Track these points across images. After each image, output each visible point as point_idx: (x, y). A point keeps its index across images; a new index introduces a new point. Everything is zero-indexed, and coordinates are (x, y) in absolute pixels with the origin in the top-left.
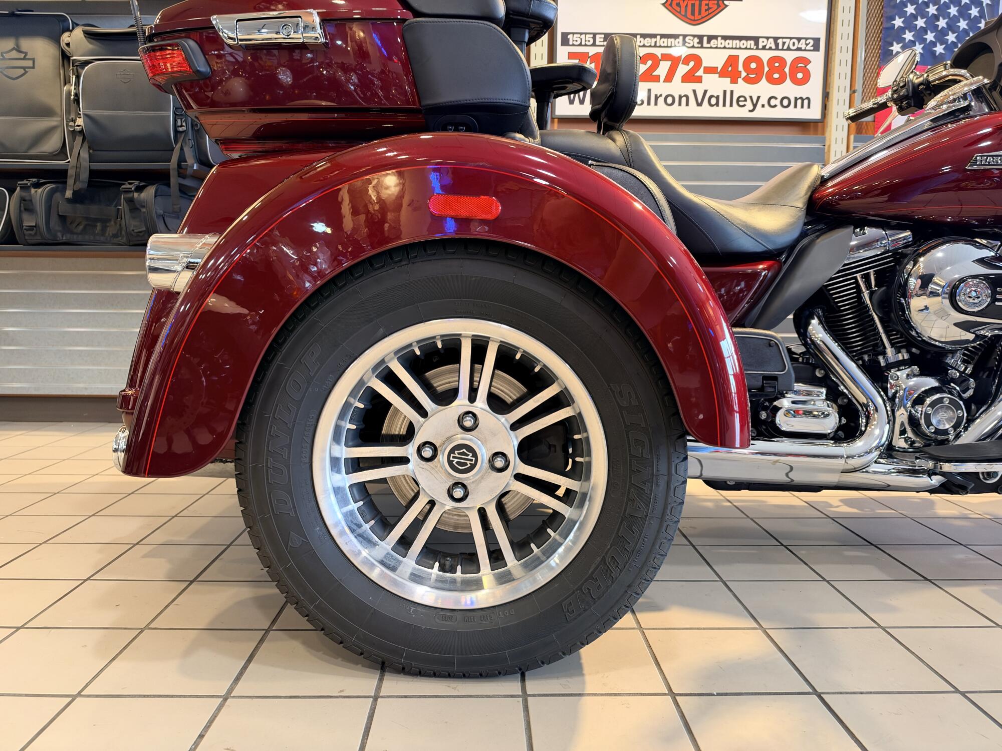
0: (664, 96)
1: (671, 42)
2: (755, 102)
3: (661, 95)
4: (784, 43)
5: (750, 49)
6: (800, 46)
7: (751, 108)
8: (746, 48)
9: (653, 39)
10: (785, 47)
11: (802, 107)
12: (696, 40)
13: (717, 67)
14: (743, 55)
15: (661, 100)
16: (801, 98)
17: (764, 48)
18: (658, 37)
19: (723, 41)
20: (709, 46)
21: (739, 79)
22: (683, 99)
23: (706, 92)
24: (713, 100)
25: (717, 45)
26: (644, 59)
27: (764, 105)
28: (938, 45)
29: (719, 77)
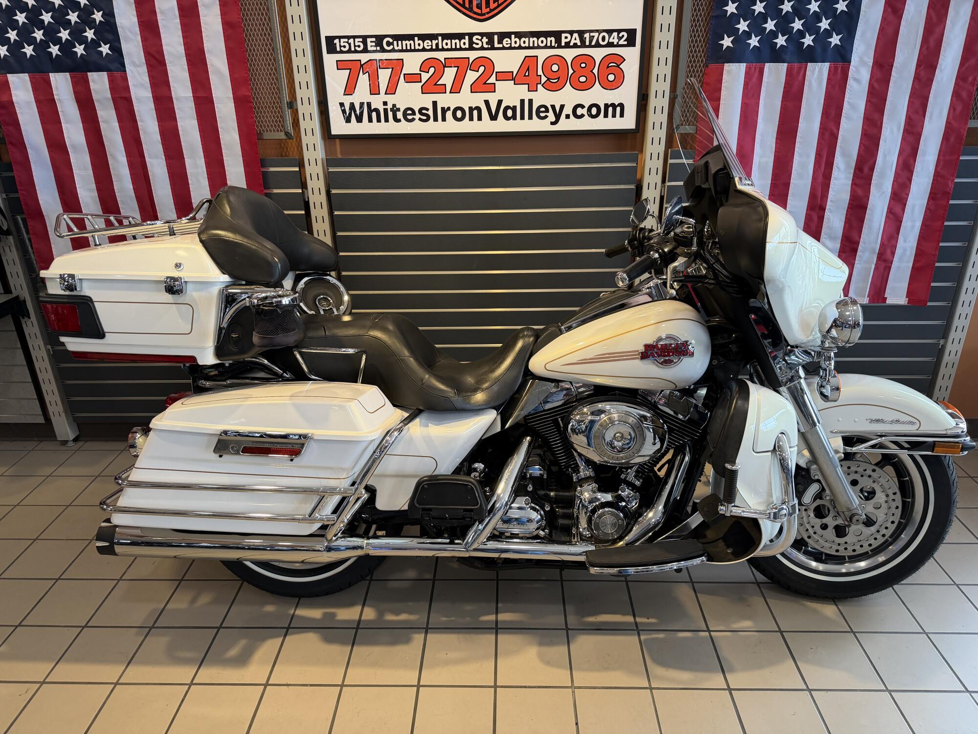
0: (452, 109)
1: (456, 43)
2: (558, 112)
3: (449, 109)
4: (591, 38)
5: (551, 47)
6: (611, 41)
7: (553, 119)
8: (546, 47)
9: (433, 41)
10: (593, 43)
11: (614, 116)
12: (485, 40)
13: (513, 72)
14: (542, 55)
15: (449, 114)
16: (614, 106)
17: (567, 45)
18: (440, 38)
19: (517, 40)
20: (501, 46)
21: (538, 85)
22: (474, 112)
23: (500, 102)
24: (510, 113)
25: (511, 44)
26: (425, 66)
27: (569, 115)
28: (780, 35)
29: (515, 84)
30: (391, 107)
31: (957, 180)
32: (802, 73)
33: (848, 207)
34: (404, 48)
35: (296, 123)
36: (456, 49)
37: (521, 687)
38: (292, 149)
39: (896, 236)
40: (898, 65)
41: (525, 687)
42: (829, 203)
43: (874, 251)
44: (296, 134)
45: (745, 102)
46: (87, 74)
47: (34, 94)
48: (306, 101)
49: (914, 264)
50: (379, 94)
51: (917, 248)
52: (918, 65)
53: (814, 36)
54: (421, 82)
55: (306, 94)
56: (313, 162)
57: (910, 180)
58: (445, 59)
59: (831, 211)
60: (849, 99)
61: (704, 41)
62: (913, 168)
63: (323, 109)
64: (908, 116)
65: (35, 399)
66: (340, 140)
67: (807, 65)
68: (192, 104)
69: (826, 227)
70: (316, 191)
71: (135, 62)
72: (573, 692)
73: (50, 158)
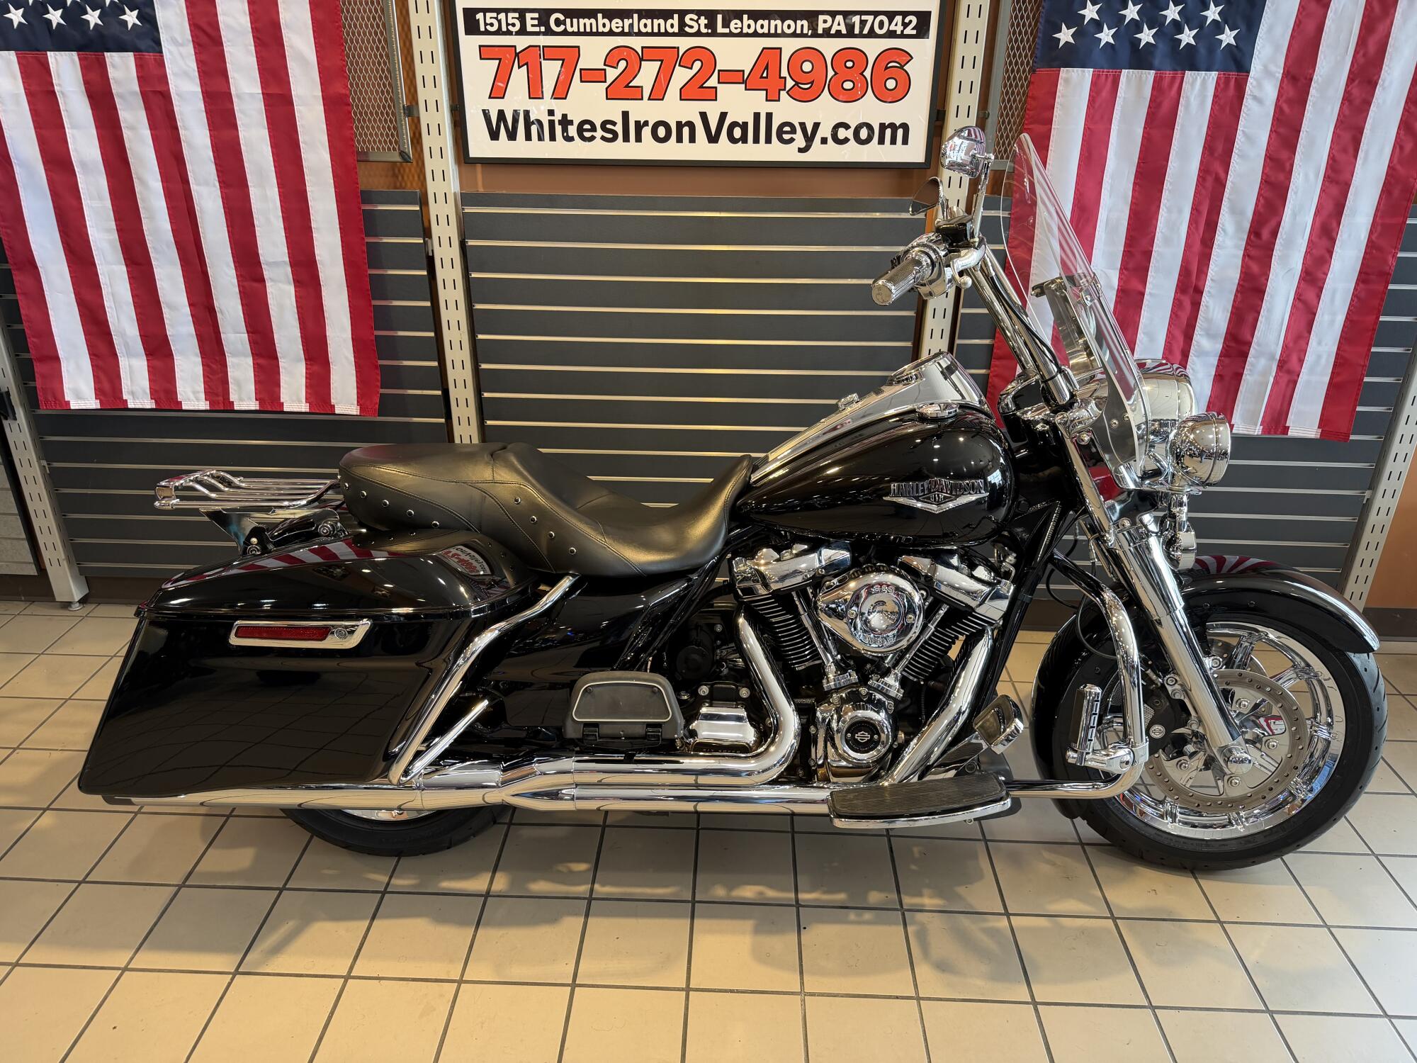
0: (651, 124)
1: (659, 25)
2: (809, 133)
3: (646, 123)
4: (863, 23)
5: (802, 35)
6: (892, 28)
7: (803, 144)
8: (794, 35)
9: (626, 21)
10: (866, 31)
11: (893, 142)
12: (703, 21)
13: (743, 71)
14: (789, 46)
15: (646, 132)
16: (893, 127)
17: (827, 34)
18: (636, 16)
19: (751, 22)
20: (726, 31)
21: (782, 92)
22: (684, 130)
23: (723, 116)
24: (737, 132)
25: (742, 28)
26: (612, 58)
27: (827, 138)
28: (1145, 26)
29: (746, 89)
30: (560, 119)
31: (1400, 255)
32: (1176, 85)
33: (1237, 290)
34: (582, 30)
35: (417, 139)
36: (659, 34)
37: (726, 991)
38: (411, 178)
39: (1307, 335)
40: (1320, 79)
41: (732, 991)
42: (1208, 283)
43: (1272, 358)
44: (417, 156)
45: (1090, 127)
46: (104, 55)
47: (23, 82)
48: (432, 106)
49: (1332, 378)
50: (542, 98)
51: (1337, 354)
52: (1351, 79)
53: (1196, 31)
54: (605, 82)
55: (433, 94)
56: (441, 198)
57: (1331, 253)
58: (643, 48)
59: (1211, 296)
60: (1244, 128)
61: (1031, 34)
62: (1334, 234)
63: (458, 119)
64: (1331, 155)
65: (23, 539)
66: (482, 167)
67: (1184, 74)
68: (259, 105)
69: (1202, 318)
70: (445, 242)
71: (176, 39)
72: (804, 1001)
73: (48, 180)
